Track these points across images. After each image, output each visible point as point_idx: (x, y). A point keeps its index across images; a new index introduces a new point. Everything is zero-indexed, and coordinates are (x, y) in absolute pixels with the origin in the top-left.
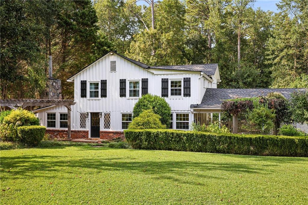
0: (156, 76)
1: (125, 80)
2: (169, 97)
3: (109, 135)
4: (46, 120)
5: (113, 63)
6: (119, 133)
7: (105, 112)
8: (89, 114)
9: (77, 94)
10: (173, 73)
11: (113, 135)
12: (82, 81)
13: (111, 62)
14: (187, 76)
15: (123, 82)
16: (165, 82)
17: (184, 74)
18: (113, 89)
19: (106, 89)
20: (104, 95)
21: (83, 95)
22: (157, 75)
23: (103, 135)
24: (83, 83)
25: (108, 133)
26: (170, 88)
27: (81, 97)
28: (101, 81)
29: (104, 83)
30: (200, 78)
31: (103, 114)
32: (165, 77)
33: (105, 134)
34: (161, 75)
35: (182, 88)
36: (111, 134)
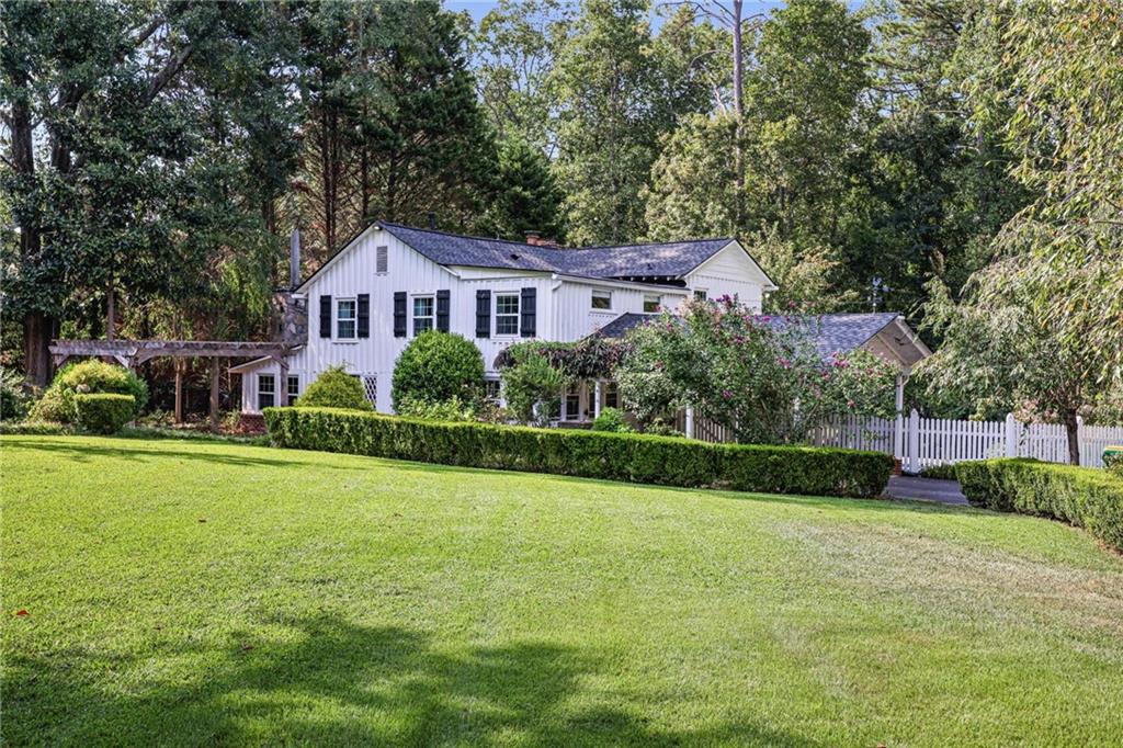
0: (466, 283)
1: (405, 293)
2: (492, 337)
4: (257, 391)
5: (383, 250)
7: (366, 373)
9: (313, 331)
10: (498, 275)
12: (322, 297)
13: (379, 248)
14: (529, 283)
15: (400, 299)
16: (483, 298)
17: (523, 279)
18: (381, 317)
19: (368, 318)
20: (364, 334)
21: (325, 332)
22: (469, 280)
24: (326, 302)
26: (494, 314)
27: (321, 336)
28: (359, 296)
29: (364, 300)
30: (555, 290)
31: (363, 379)
32: (484, 286)
34: (475, 280)
35: (519, 315)
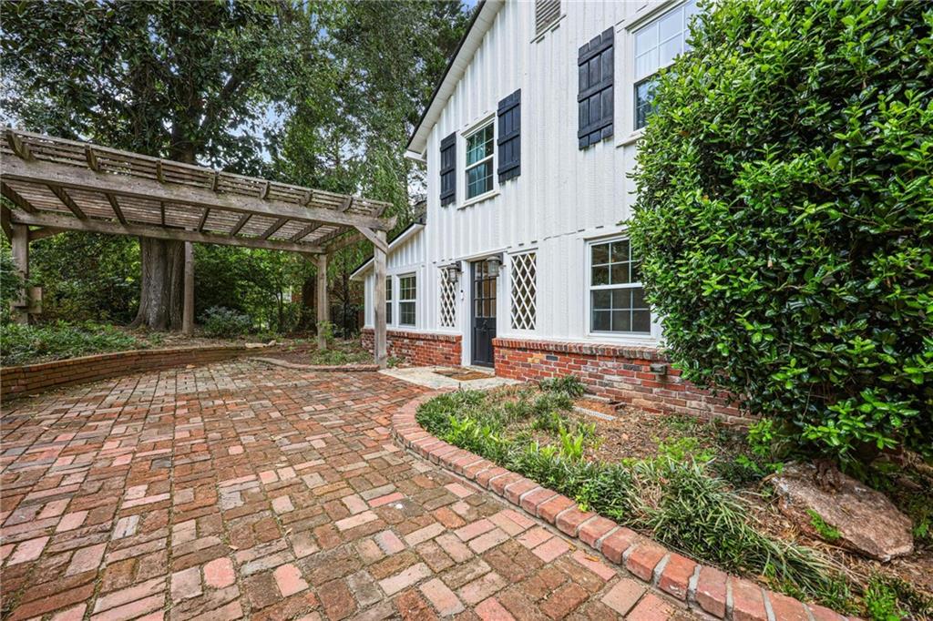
1: (609, 33)
3: (530, 360)
6: (571, 354)
7: (516, 248)
8: (465, 268)
9: (432, 202)
11: (542, 362)
12: (444, 142)
19: (519, 137)
21: (446, 194)
23: (503, 357)
24: (448, 146)
25: (525, 349)
27: (442, 206)
28: (502, 104)
29: (509, 108)
31: (507, 260)
33: (511, 352)
36: (538, 357)
